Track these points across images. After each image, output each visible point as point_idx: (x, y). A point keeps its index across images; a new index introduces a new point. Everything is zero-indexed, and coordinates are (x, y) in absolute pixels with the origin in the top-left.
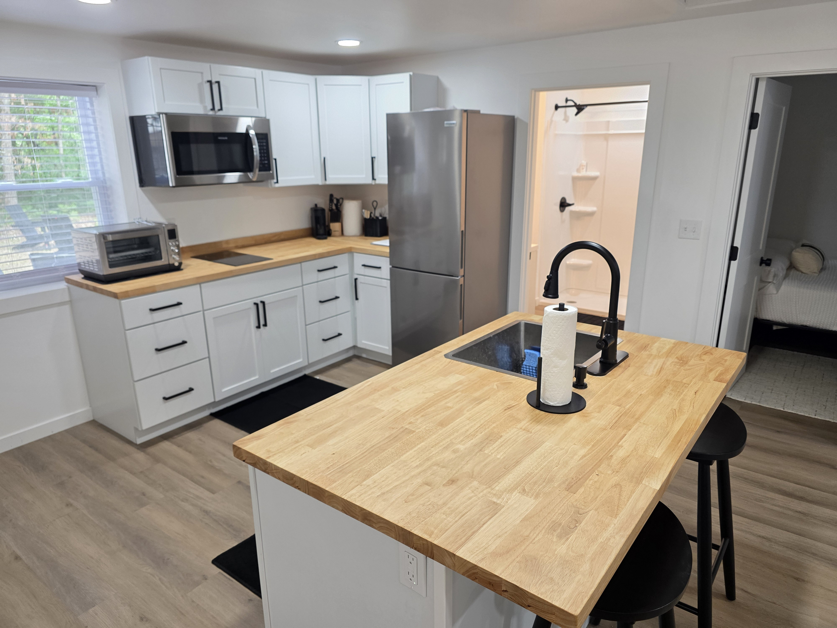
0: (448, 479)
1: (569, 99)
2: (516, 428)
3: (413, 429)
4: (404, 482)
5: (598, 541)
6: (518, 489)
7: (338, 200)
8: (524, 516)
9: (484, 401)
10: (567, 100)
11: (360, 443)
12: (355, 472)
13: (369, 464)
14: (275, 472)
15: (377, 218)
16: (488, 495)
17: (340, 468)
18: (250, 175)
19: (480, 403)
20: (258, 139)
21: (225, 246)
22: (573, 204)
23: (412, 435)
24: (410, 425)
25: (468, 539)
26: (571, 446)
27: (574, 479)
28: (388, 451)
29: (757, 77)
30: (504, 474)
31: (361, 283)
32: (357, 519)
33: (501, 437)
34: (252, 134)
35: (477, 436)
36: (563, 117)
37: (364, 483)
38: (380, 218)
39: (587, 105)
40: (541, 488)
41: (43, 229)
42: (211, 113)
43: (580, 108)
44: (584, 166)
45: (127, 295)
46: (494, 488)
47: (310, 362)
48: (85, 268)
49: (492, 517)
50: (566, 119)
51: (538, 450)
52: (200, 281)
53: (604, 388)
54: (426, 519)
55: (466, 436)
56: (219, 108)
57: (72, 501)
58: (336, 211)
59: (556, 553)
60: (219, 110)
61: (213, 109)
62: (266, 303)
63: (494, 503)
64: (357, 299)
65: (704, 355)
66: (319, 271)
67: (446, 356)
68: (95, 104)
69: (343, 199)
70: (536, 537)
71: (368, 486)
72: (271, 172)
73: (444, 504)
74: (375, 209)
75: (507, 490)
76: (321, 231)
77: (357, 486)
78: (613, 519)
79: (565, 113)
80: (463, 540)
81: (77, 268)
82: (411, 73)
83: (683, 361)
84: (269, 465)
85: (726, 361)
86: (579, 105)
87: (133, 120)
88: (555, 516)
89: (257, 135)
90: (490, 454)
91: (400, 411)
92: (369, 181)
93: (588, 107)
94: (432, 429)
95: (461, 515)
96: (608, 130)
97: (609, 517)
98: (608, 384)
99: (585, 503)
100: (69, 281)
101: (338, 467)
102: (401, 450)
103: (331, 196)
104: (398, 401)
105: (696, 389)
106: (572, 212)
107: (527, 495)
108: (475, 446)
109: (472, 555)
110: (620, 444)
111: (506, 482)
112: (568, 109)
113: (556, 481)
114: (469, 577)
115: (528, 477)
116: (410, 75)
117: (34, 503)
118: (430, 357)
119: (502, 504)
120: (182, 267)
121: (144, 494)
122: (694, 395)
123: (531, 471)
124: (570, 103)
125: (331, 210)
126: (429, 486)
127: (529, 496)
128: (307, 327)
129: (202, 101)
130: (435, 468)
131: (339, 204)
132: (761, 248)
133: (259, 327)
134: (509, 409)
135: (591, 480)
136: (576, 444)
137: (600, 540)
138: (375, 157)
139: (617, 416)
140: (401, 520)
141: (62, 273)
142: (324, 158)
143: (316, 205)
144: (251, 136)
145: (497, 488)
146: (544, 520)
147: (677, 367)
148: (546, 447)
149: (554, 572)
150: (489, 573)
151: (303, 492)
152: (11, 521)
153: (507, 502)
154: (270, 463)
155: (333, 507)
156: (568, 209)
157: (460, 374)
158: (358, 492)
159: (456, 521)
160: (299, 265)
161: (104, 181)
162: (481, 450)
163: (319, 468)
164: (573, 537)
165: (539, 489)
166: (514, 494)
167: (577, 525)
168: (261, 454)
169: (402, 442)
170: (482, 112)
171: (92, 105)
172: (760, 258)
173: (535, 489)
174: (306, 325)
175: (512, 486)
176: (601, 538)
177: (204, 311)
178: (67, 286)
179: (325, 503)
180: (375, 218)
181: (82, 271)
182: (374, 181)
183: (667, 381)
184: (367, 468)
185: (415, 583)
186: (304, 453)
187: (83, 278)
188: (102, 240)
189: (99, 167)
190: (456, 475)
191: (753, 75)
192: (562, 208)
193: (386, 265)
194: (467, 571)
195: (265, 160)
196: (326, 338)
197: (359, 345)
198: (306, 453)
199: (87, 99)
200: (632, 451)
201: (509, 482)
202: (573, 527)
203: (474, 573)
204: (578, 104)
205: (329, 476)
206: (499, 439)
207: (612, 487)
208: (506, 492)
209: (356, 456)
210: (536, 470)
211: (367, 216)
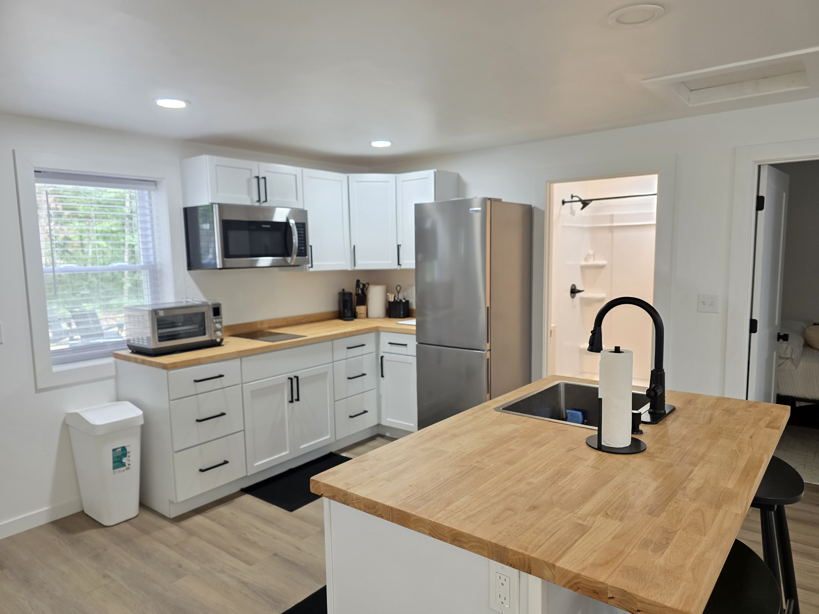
0: (529, 506)
1: (574, 195)
2: (583, 465)
3: (482, 467)
4: (486, 508)
5: (693, 554)
6: (601, 513)
7: (364, 285)
8: (613, 535)
9: (545, 444)
10: (572, 197)
11: (434, 477)
12: (436, 500)
13: (447, 493)
14: (356, 502)
15: (401, 301)
16: (572, 518)
17: (420, 497)
18: (289, 259)
19: (542, 446)
20: (297, 227)
21: (259, 327)
22: (583, 291)
23: (482, 471)
24: (478, 464)
25: (564, 553)
26: (643, 479)
27: (654, 506)
28: (462, 483)
29: (760, 164)
30: (583, 502)
31: (387, 360)
32: (446, 541)
33: (571, 472)
34: (292, 224)
35: (546, 472)
36: (569, 211)
37: (448, 508)
38: (404, 301)
39: (591, 200)
40: (624, 513)
41: (70, 325)
42: (257, 204)
43: (585, 203)
44: (592, 255)
45: (175, 366)
46: (577, 513)
47: (338, 438)
48: (134, 343)
49: (582, 536)
50: (573, 213)
51: (610, 483)
52: (241, 355)
53: (659, 434)
54: (517, 537)
55: (536, 472)
56: (264, 200)
57: (109, 573)
58: (362, 295)
59: (655, 564)
60: (264, 202)
61: (259, 201)
62: (299, 378)
63: (581, 524)
64: (382, 376)
65: (749, 407)
66: (348, 348)
67: (497, 409)
68: (153, 197)
69: (368, 284)
70: (631, 551)
71: (452, 511)
72: (307, 257)
73: (531, 525)
74: (398, 293)
75: (591, 514)
76: (349, 314)
77: (441, 511)
78: (703, 537)
79: (571, 207)
80: (560, 553)
81: (126, 344)
82: (436, 170)
83: (730, 412)
84: (350, 495)
85: (772, 412)
86: (585, 200)
87: (186, 210)
88: (645, 535)
89: (296, 223)
90: (564, 486)
91: (465, 452)
92: (395, 266)
93: (593, 202)
94: (500, 466)
95: (551, 534)
96: (612, 222)
97: (698, 536)
98: (663, 431)
99: (671, 524)
100: (117, 356)
101: (418, 496)
102: (475, 483)
103: (358, 281)
104: (460, 445)
105: (751, 434)
106: (582, 299)
107: (612, 518)
108: (547, 479)
109: (572, 565)
110: (690, 477)
111: (587, 508)
112: (573, 203)
113: (636, 507)
114: (570, 588)
115: (608, 504)
116: (435, 172)
117: (71, 574)
118: (481, 411)
119: (588, 525)
120: (223, 343)
121: (180, 566)
122: (750, 439)
123: (609, 499)
124: (575, 199)
125: (357, 295)
126: (512, 511)
127: (613, 519)
128: (336, 403)
129: (249, 193)
130: (514, 497)
131: (365, 289)
132: (776, 324)
133: (292, 401)
134: (572, 451)
135: (670, 506)
136: (646, 477)
137: (695, 554)
138: (400, 245)
139: (680, 456)
140: (493, 537)
141: (111, 349)
142: (354, 246)
143: (343, 290)
144: (291, 225)
145: (580, 513)
146: (635, 538)
147: (726, 417)
148: (617, 480)
149: (658, 579)
150: (593, 580)
151: (386, 520)
152: (48, 591)
153: (594, 524)
154: (351, 493)
155: (419, 531)
156: (578, 295)
157: (514, 424)
158: (444, 516)
159: (548, 539)
160: (331, 342)
161: (155, 265)
162: (554, 483)
163: (400, 497)
164: (668, 551)
165: (621, 513)
166: (598, 517)
167: (668, 541)
168: (340, 485)
169: (474, 477)
170: (503, 200)
171: (150, 198)
172: (777, 334)
173: (618, 514)
174: (335, 401)
175: (594, 511)
176: (696, 552)
177: (242, 384)
178: (115, 361)
179: (411, 529)
180: (398, 301)
181: (130, 347)
182: (399, 266)
183: (720, 428)
184: (446, 497)
185: (507, 606)
186: (381, 486)
187: (131, 353)
188: (154, 315)
189: (151, 252)
190: (536, 502)
191: (755, 162)
192: (572, 295)
193: (412, 342)
194: (569, 582)
195: (302, 246)
196: (352, 415)
197: (383, 423)
198: (383, 485)
199: (146, 192)
200: (704, 483)
201: (591, 508)
202: (665, 543)
203: (576, 583)
204: (583, 199)
205: (411, 503)
206: (569, 474)
207: (694, 511)
208: (590, 516)
209: (433, 487)
210: (614, 498)
211: (391, 300)
